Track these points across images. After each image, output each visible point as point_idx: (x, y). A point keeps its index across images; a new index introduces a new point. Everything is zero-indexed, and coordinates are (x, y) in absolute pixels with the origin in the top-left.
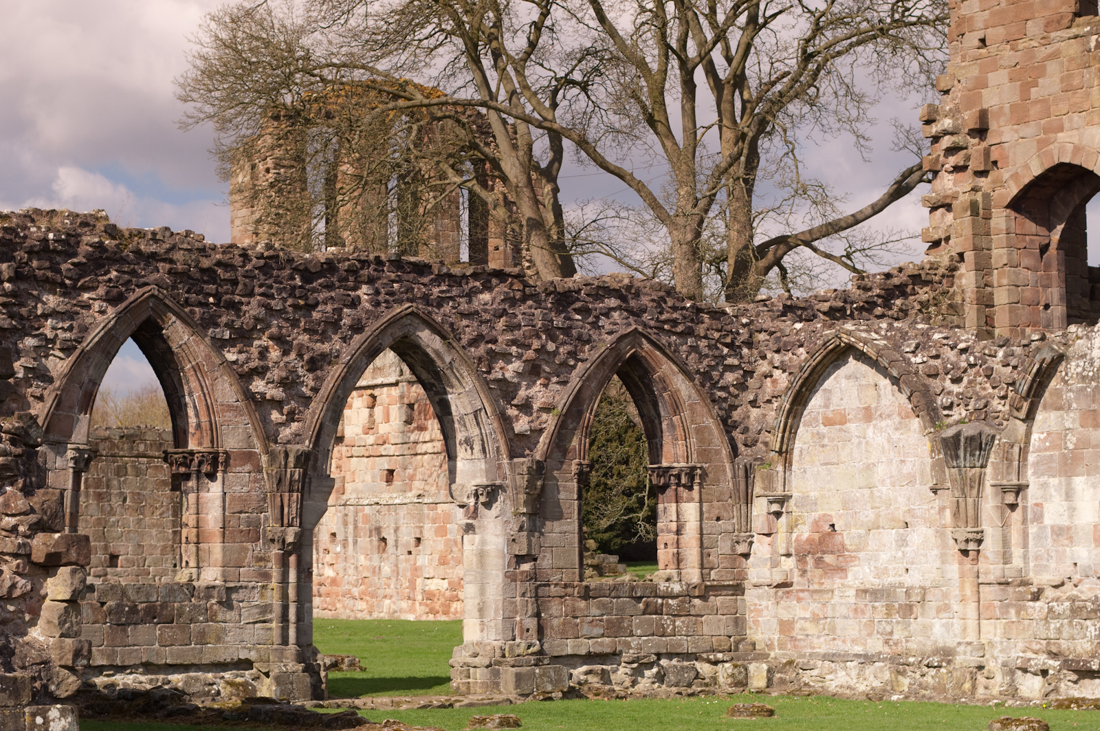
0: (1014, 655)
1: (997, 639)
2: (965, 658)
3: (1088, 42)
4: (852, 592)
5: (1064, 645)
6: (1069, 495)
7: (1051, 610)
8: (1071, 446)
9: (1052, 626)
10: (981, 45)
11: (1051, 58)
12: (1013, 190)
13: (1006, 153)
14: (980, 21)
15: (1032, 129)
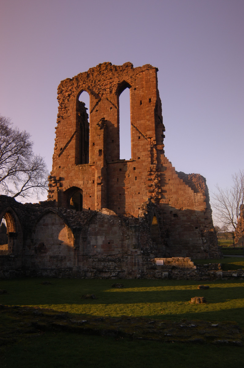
0: (85, 268)
1: (82, 266)
2: (75, 269)
3: (80, 168)
4: (49, 257)
5: (96, 267)
6: (96, 239)
7: (94, 260)
8: (97, 231)
9: (94, 263)
10: (60, 167)
11: (73, 170)
12: (64, 190)
13: (63, 184)
14: (60, 163)
15: (69, 181)
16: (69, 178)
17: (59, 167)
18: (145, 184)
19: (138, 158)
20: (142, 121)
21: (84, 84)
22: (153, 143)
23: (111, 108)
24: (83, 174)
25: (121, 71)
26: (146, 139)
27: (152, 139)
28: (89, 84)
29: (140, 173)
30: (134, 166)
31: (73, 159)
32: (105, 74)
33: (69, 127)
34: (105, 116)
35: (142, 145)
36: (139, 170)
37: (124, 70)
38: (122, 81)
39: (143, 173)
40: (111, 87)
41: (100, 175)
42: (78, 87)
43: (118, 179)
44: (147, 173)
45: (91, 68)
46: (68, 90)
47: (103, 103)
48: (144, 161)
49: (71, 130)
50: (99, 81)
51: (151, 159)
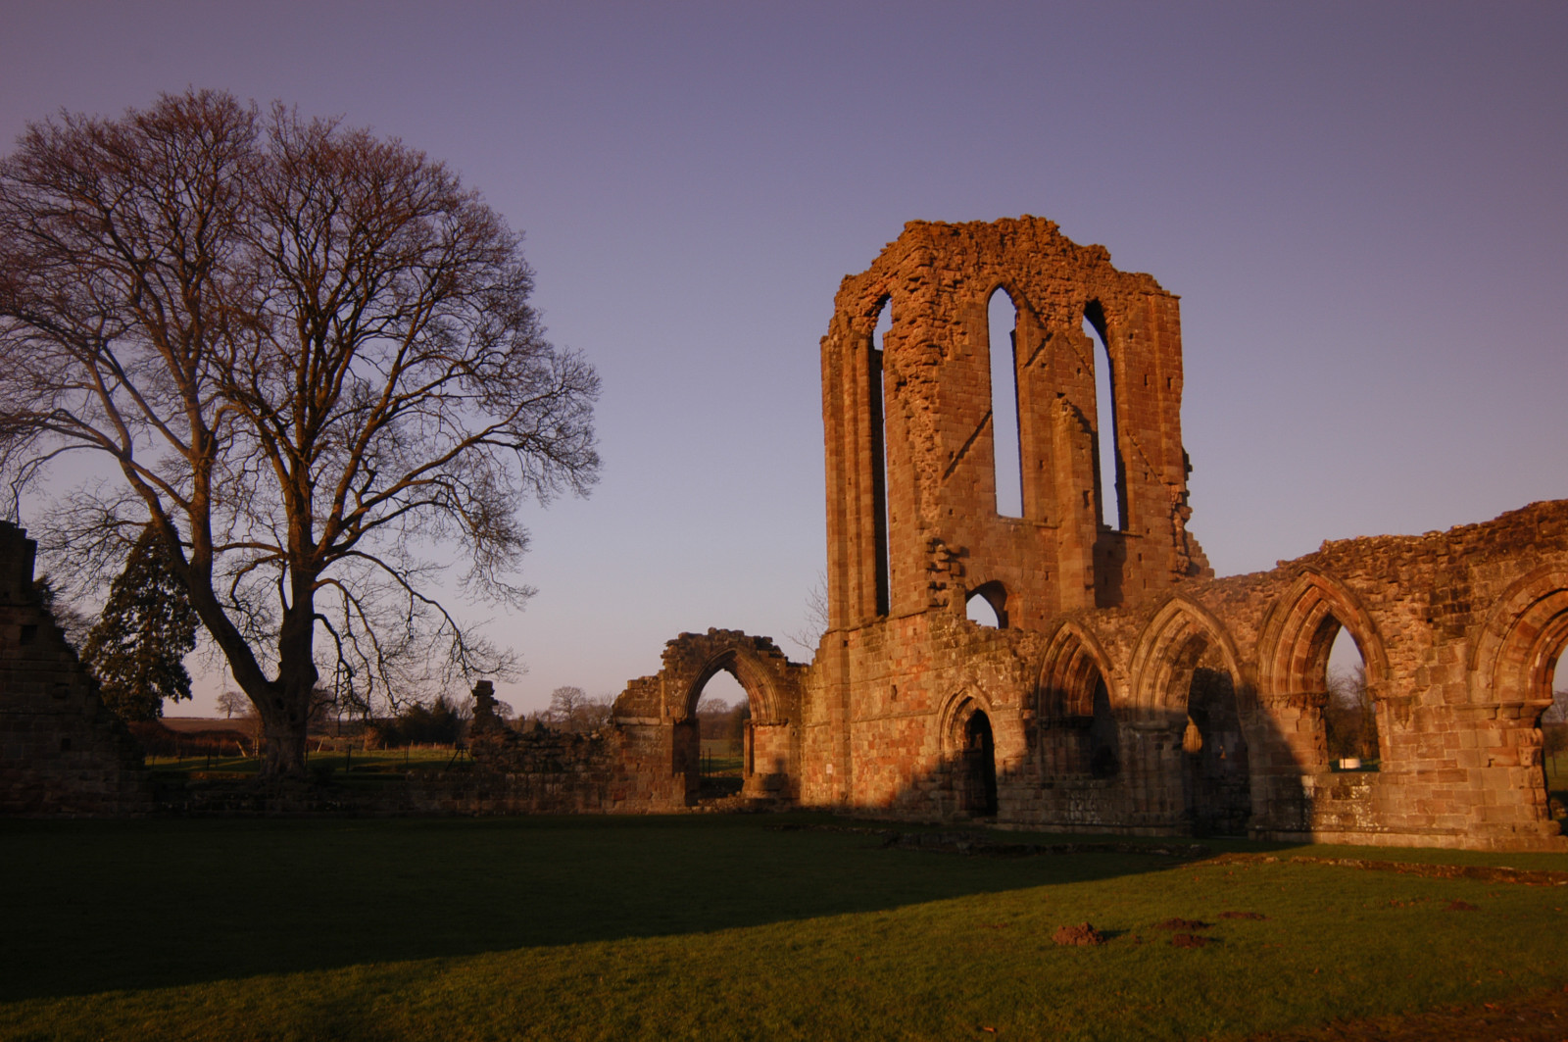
10: (951, 512)
11: (991, 529)
12: (970, 588)
13: (966, 569)
14: (951, 501)
15: (981, 560)
16: (982, 552)
17: (948, 511)
19: (1146, 530)
20: (1150, 434)
21: (1000, 264)
22: (1175, 499)
23: (1079, 371)
24: (1019, 547)
25: (1089, 266)
26: (1161, 484)
27: (1173, 487)
28: (1012, 272)
29: (1152, 570)
30: (1138, 550)
31: (987, 494)
32: (1051, 258)
33: (971, 389)
34: (1065, 389)
35: (1154, 497)
36: (1150, 562)
37: (1096, 265)
38: (1092, 298)
39: (1158, 573)
40: (1068, 305)
41: (1090, 562)
42: (980, 268)
43: (1106, 578)
44: (1167, 575)
45: (1009, 220)
46: (953, 266)
47: (1058, 347)
48: (1158, 542)
49: (976, 400)
50: (1039, 273)
51: (1173, 539)
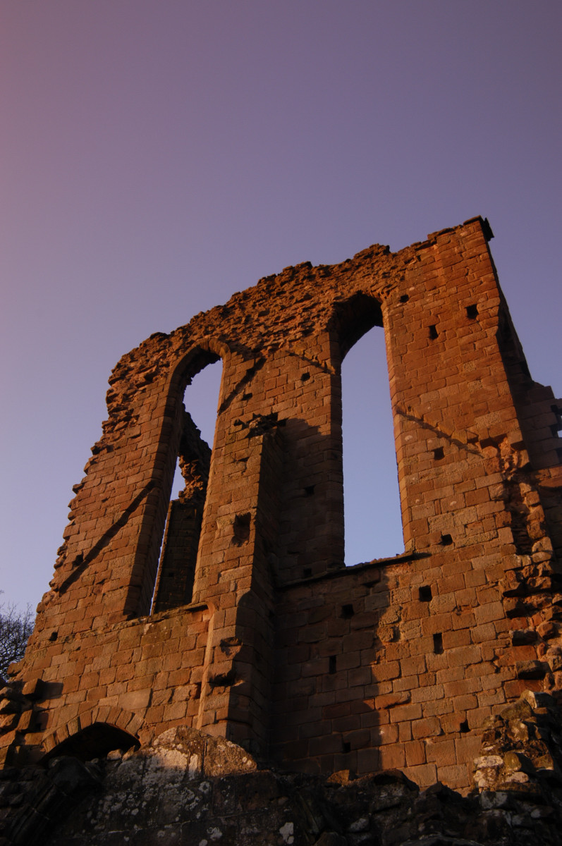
3: (143, 628)
10: (54, 637)
11: (108, 642)
12: (49, 747)
13: (51, 716)
14: (57, 621)
15: (79, 696)
16: (85, 681)
17: (50, 635)
18: (498, 671)
19: (439, 540)
20: (445, 391)
22: (511, 463)
23: (305, 377)
25: (347, 271)
26: (476, 452)
27: (503, 446)
29: (458, 609)
31: (118, 592)
33: (128, 472)
34: (278, 408)
35: (457, 478)
36: (451, 595)
37: (358, 267)
38: (349, 295)
39: (475, 611)
40: (306, 321)
43: (333, 660)
44: (499, 608)
45: (240, 293)
46: (149, 365)
47: (272, 369)
49: (132, 481)
51: (515, 533)
